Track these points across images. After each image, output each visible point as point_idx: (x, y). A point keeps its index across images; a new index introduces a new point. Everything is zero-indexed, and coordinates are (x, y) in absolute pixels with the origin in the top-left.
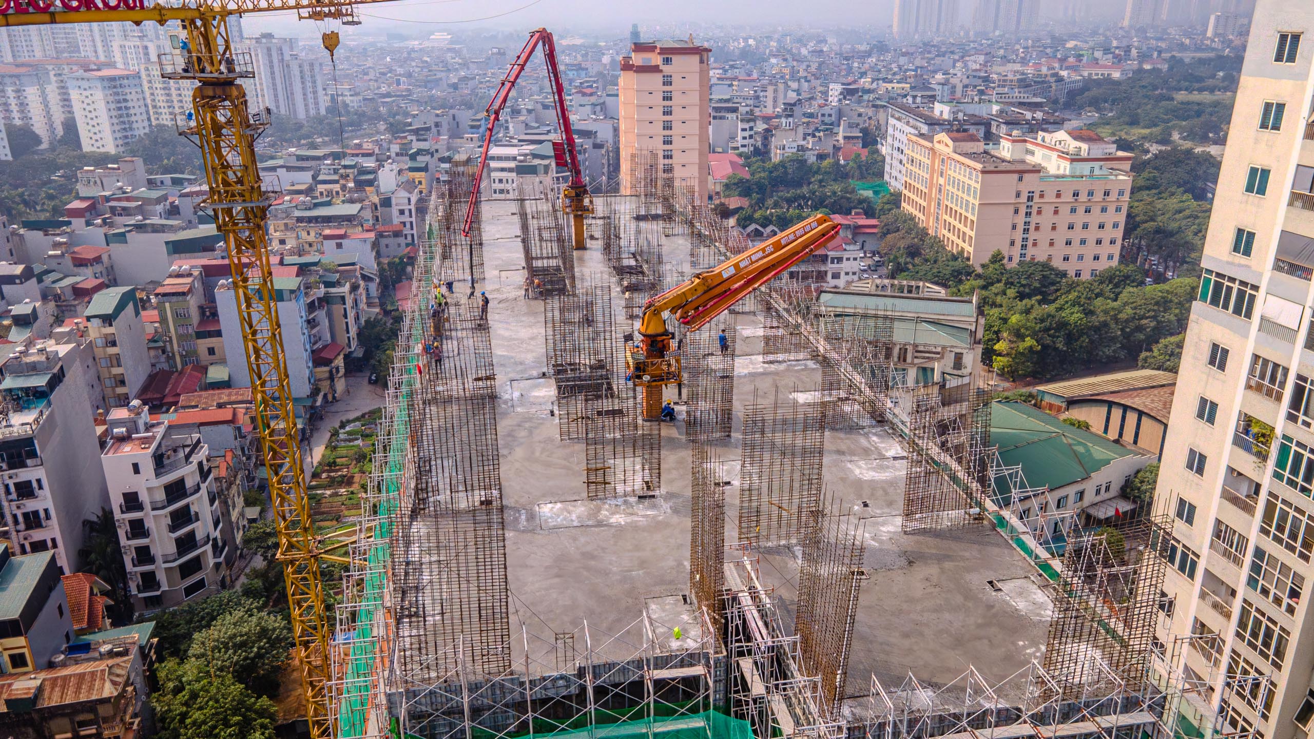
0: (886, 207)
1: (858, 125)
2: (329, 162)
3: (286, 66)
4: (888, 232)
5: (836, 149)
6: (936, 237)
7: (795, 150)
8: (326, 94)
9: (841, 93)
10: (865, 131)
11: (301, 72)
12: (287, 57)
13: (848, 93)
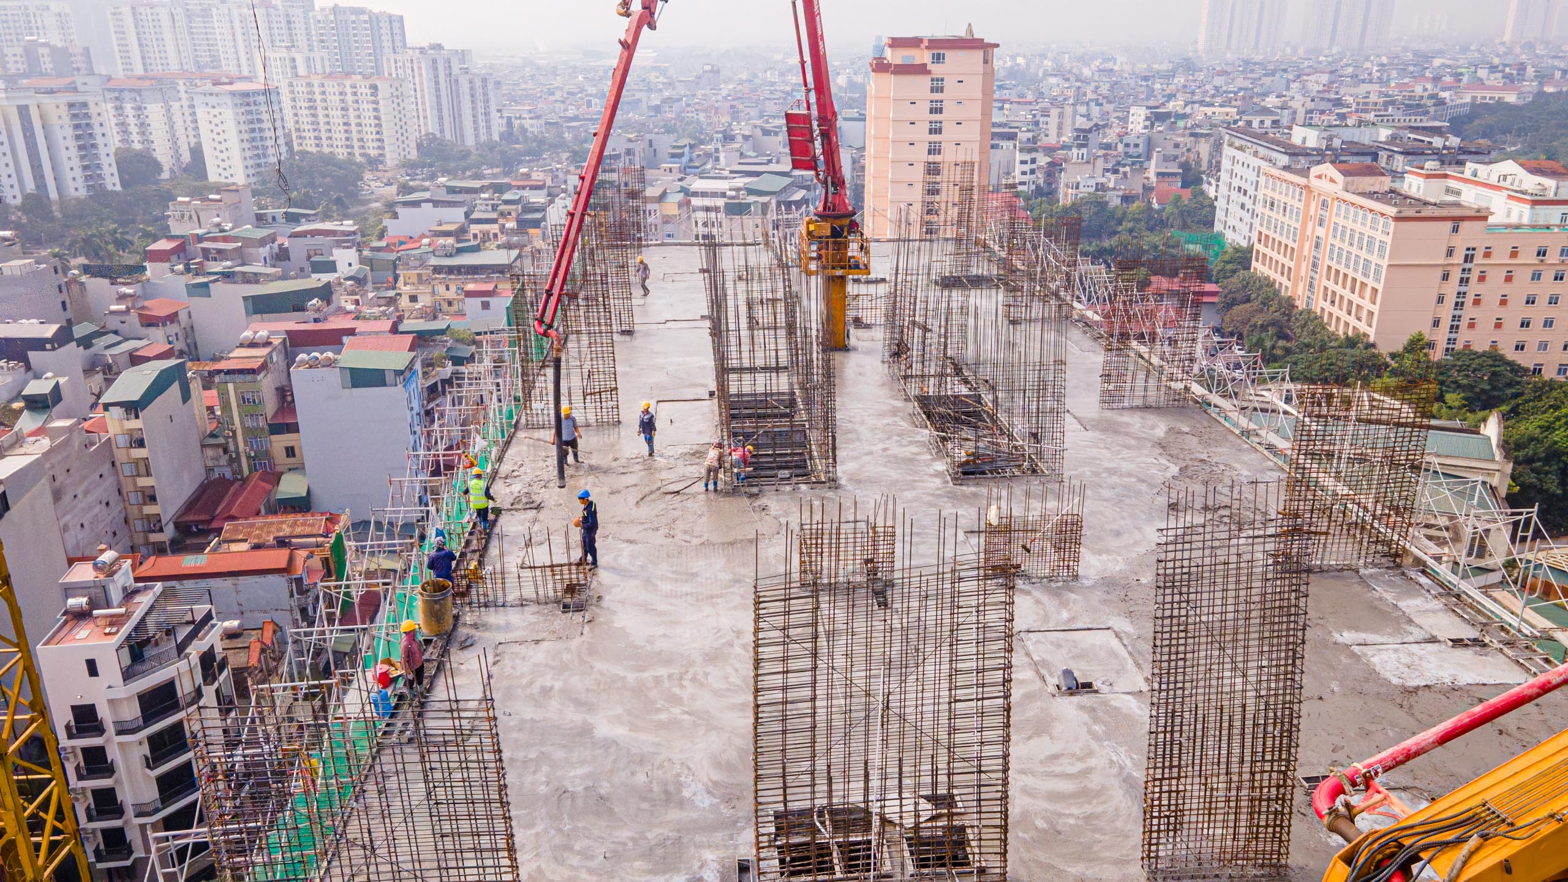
0: (1229, 267)
1: (1176, 157)
2: (485, 196)
3: (454, 83)
4: (1234, 303)
5: (1148, 189)
6: (1309, 312)
7: (1092, 190)
8: (502, 117)
9: (1147, 118)
10: (1185, 166)
11: (471, 89)
12: (456, 71)
13: (1157, 117)
